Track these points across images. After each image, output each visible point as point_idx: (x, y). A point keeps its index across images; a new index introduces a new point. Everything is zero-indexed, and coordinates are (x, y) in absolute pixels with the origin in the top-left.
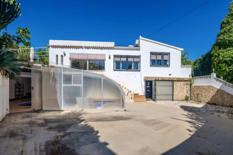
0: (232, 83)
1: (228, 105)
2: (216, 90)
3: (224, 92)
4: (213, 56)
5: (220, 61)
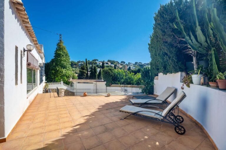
3: (69, 91)
4: (58, 71)
5: (63, 75)
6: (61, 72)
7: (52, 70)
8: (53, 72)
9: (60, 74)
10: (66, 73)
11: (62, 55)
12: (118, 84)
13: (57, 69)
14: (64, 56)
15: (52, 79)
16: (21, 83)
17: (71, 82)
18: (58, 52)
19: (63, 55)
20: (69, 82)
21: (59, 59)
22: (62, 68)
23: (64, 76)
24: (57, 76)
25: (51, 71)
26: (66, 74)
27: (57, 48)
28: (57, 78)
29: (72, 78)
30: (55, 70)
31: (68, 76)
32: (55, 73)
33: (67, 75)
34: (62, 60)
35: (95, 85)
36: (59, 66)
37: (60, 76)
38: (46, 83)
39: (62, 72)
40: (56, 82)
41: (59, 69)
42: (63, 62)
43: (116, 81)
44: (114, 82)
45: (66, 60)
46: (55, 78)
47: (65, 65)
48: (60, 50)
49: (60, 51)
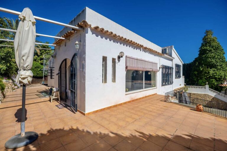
0: (226, 95)
1: (223, 108)
2: (212, 98)
3: (219, 100)
4: (202, 72)
5: (210, 76)
6: (206, 73)
7: (195, 70)
8: (196, 73)
9: (205, 76)
10: (215, 74)
11: (208, 51)
13: (200, 69)
14: (213, 51)
15: (194, 81)
16: (114, 80)
17: (225, 87)
18: (202, 48)
19: (210, 51)
20: (222, 87)
21: (204, 56)
22: (207, 68)
23: (212, 78)
24: (201, 78)
25: (192, 72)
26: (214, 76)
27: (202, 44)
28: (200, 81)
30: (197, 71)
31: (219, 78)
32: (198, 74)
33: (216, 76)
34: (208, 57)
36: (203, 65)
37: (205, 79)
38: (185, 85)
39: (209, 73)
40: (200, 85)
41: (203, 70)
42: (209, 59)
45: (215, 56)
46: (198, 80)
47: (213, 63)
48: (206, 44)
49: (206, 46)
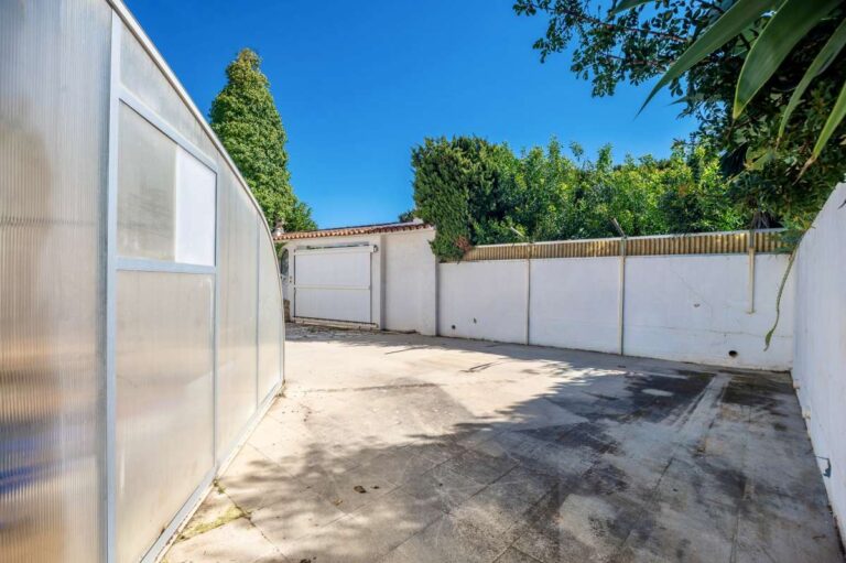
12: (512, 238)
19: (239, 113)
29: (284, 227)
35: (377, 257)
43: (499, 215)
44: (487, 228)
